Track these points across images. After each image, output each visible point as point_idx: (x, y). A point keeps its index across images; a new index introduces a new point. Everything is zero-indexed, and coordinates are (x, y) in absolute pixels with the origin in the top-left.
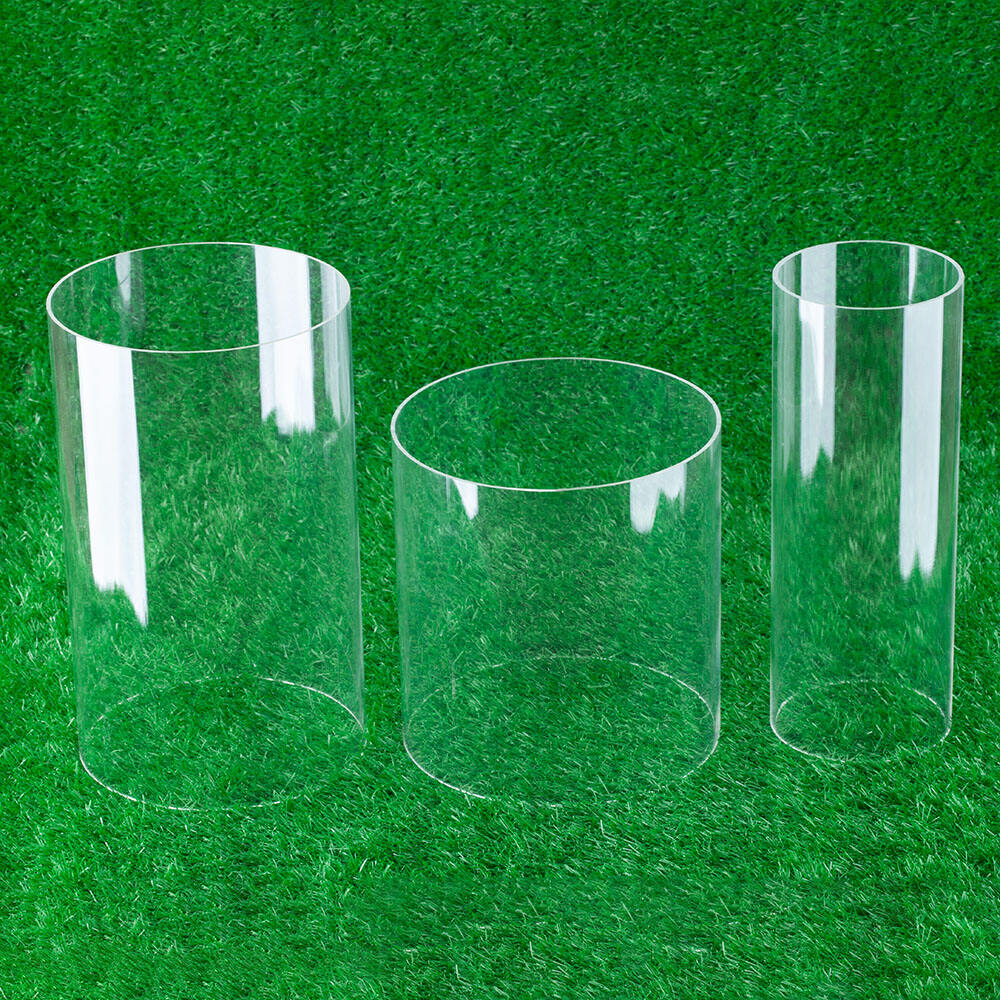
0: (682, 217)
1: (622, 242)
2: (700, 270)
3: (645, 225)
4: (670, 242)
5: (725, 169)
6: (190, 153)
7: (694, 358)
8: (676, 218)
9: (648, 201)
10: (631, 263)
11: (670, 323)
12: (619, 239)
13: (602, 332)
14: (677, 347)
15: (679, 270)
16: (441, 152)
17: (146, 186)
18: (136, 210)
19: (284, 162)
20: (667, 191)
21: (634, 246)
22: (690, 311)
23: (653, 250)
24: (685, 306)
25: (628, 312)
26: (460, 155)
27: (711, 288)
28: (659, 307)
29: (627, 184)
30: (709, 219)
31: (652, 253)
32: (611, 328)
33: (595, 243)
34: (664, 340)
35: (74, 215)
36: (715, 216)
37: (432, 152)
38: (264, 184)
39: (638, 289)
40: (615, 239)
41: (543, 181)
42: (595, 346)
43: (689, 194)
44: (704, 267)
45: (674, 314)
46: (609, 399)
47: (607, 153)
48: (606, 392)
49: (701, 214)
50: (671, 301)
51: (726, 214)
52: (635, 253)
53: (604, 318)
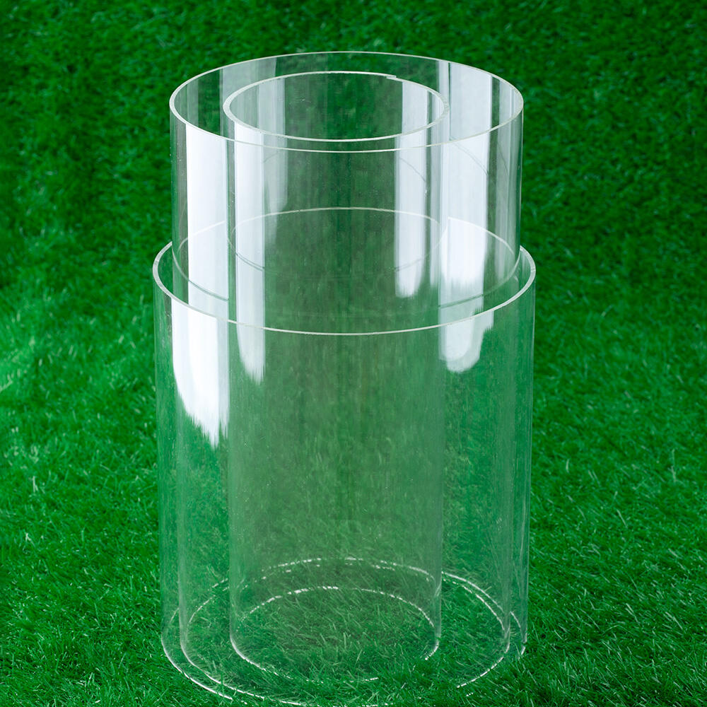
0: (643, 77)
1: (582, 101)
2: (660, 129)
3: (605, 85)
4: (630, 102)
5: (686, 32)
6: (145, 9)
7: (657, 216)
8: (636, 80)
9: (607, 62)
10: (590, 122)
11: (631, 180)
12: (578, 98)
13: (562, 190)
14: (638, 205)
15: (640, 129)
16: (398, 12)
17: (99, 40)
18: (87, 63)
19: (239, 18)
20: (626, 52)
21: (593, 106)
22: (651, 170)
23: (613, 109)
24: (645, 165)
25: (589, 170)
26: (416, 15)
27: (672, 148)
28: (619, 167)
29: (586, 45)
30: (669, 80)
31: (613, 114)
32: (571, 185)
33: (554, 102)
34: (625, 199)
35: (25, 69)
36: (674, 77)
37: (389, 10)
38: (219, 40)
39: (597, 147)
40: (574, 97)
41: (503, 41)
42: (555, 202)
43: (649, 56)
44: (665, 127)
45: (635, 172)
46: (574, 253)
47: (566, 14)
48: (569, 246)
49: (662, 75)
50: (631, 160)
51: (686, 75)
52: (595, 112)
53: (565, 176)
